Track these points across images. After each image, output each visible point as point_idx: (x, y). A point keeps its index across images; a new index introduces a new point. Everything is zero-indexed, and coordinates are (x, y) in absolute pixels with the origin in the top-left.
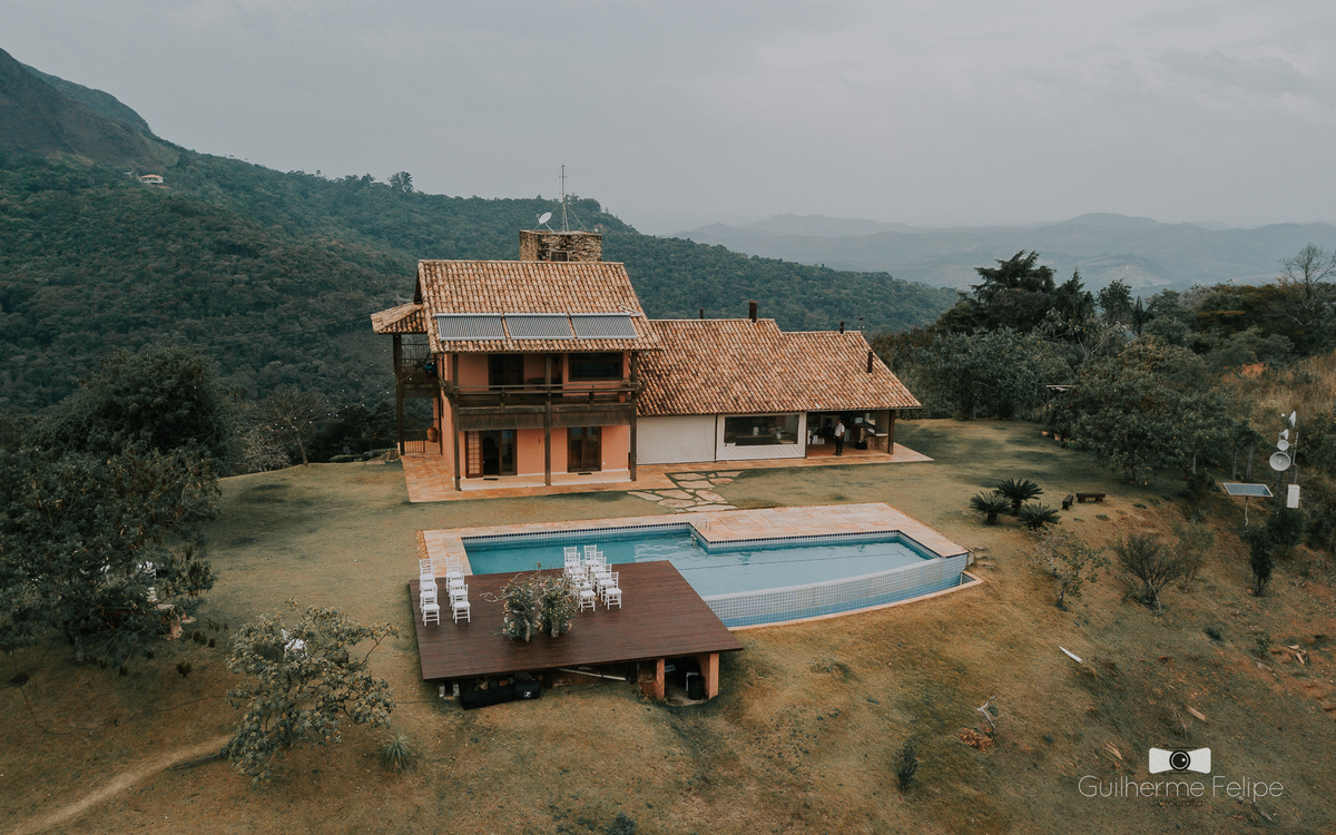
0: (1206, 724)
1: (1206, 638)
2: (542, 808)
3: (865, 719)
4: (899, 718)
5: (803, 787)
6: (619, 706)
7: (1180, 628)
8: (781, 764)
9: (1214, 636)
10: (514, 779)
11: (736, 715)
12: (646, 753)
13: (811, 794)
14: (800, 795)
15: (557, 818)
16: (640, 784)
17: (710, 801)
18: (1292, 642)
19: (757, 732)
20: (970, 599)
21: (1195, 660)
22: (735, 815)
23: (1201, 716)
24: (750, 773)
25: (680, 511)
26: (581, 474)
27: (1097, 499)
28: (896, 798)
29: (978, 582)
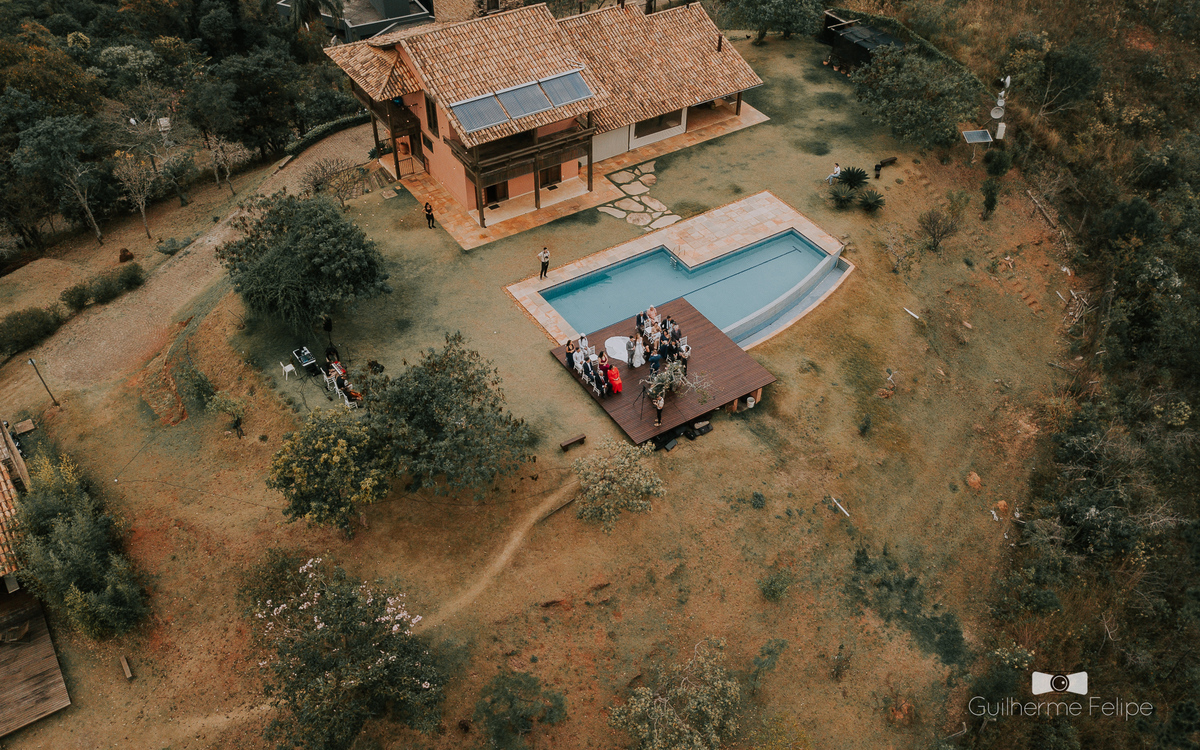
0: (972, 330)
1: (965, 266)
2: (720, 498)
3: (836, 398)
4: (849, 392)
5: (823, 451)
6: (724, 427)
7: (951, 263)
8: (809, 439)
9: (969, 264)
10: (700, 486)
11: (774, 414)
12: (751, 454)
13: (828, 453)
14: (824, 456)
15: (728, 502)
16: (755, 473)
17: (788, 473)
18: (1006, 255)
19: (788, 421)
20: (853, 285)
21: (962, 286)
22: (802, 476)
23: (969, 326)
24: (797, 450)
25: (648, 229)
26: (550, 189)
27: (892, 162)
28: (861, 441)
29: (852, 268)
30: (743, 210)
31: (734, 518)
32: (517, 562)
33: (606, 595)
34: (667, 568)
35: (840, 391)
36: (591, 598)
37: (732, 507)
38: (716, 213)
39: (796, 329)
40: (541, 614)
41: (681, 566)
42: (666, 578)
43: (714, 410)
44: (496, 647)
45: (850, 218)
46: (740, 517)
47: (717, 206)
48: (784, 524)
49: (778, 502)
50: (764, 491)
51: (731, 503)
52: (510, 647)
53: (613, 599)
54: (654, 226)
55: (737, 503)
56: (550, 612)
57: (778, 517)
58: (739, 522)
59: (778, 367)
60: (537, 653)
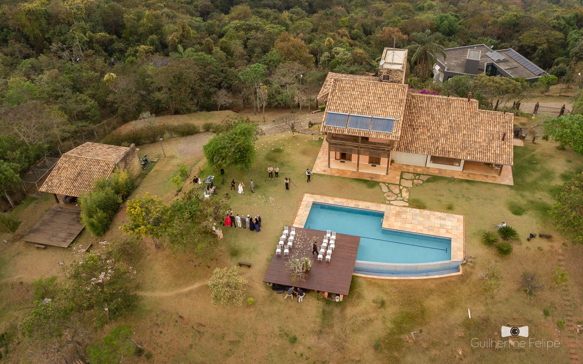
1: (542, 313)
3: (378, 324)
4: (389, 326)
5: (345, 342)
7: (533, 306)
8: (344, 332)
9: (546, 314)
10: (275, 316)
11: (342, 311)
14: (343, 344)
16: (303, 328)
20: (451, 281)
25: (388, 202)
26: (372, 166)
27: (548, 237)
28: (372, 351)
29: (460, 273)
30: (440, 218)
31: (277, 339)
32: (187, 295)
33: (202, 329)
34: (232, 337)
35: (384, 322)
36: (195, 327)
37: (280, 334)
38: (426, 212)
39: (395, 283)
40: (177, 318)
41: (239, 341)
42: (228, 341)
43: (314, 291)
44: (155, 319)
45: (486, 250)
46: (280, 341)
47: (430, 209)
48: (295, 358)
49: (302, 347)
50: (299, 338)
51: (281, 332)
52: (159, 322)
53: (203, 333)
54: (391, 202)
55: (284, 334)
56: (179, 320)
57: (296, 353)
58: (278, 342)
59: (366, 292)
60: (164, 331)
